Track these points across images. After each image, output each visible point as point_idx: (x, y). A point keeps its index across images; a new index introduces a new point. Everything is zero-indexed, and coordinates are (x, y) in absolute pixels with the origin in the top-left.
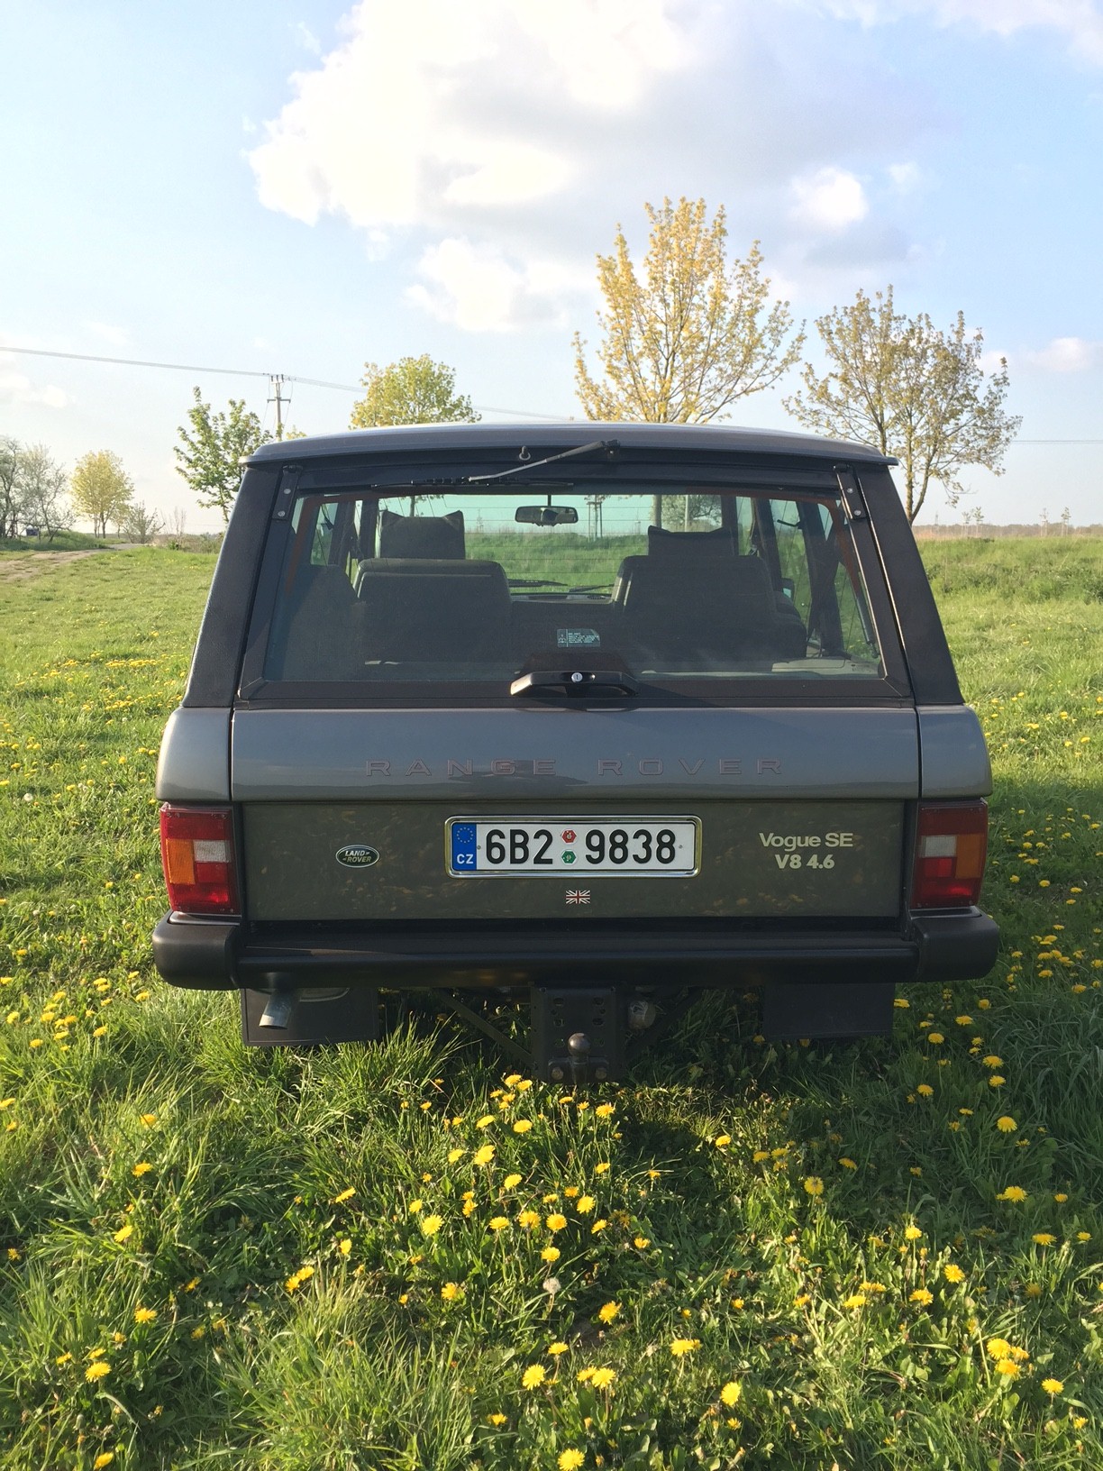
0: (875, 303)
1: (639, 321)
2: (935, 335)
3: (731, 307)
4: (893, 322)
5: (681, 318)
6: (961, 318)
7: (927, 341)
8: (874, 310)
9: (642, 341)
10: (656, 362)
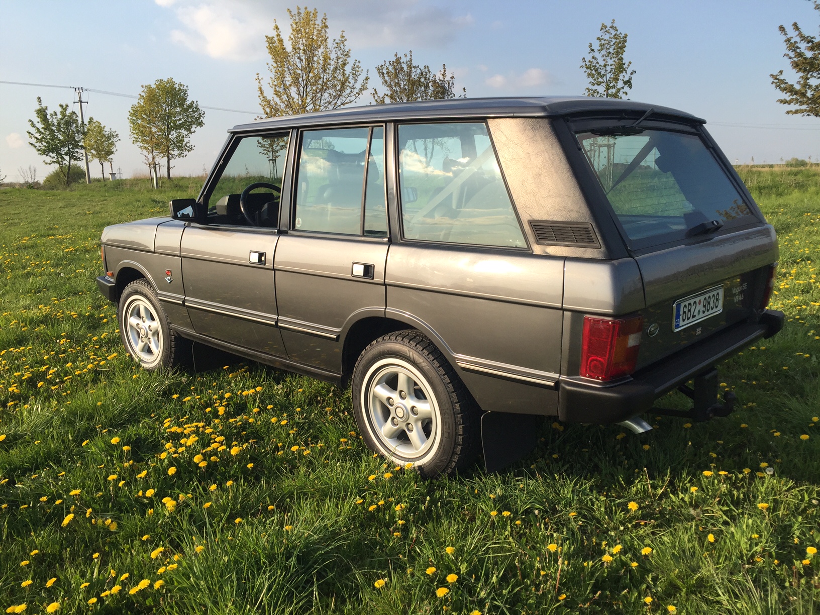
0: (403, 60)
1: (288, 68)
2: (432, 76)
3: (332, 63)
4: (413, 69)
5: (309, 68)
6: (444, 68)
7: (429, 79)
8: (403, 62)
9: (290, 78)
10: (298, 89)
